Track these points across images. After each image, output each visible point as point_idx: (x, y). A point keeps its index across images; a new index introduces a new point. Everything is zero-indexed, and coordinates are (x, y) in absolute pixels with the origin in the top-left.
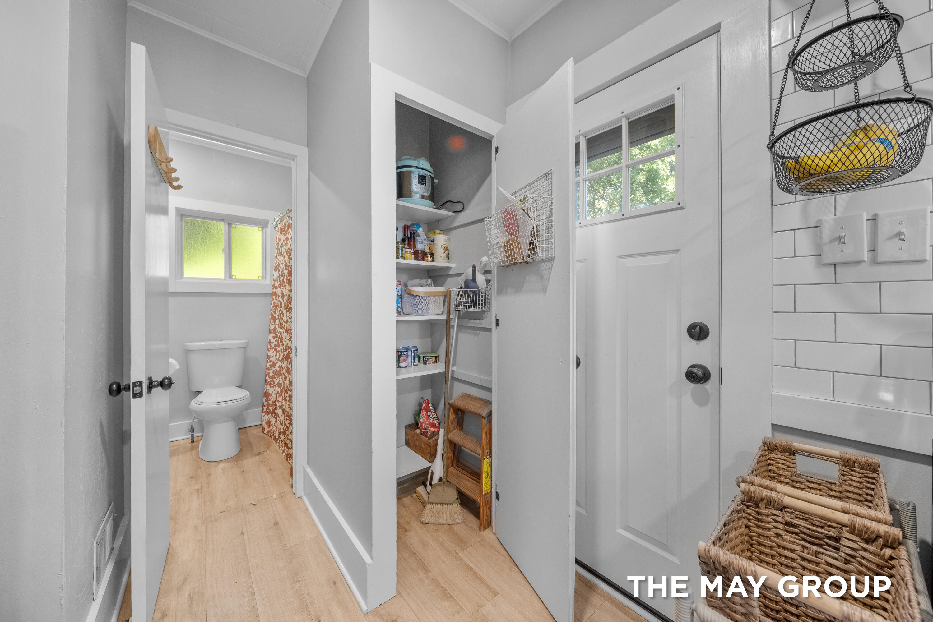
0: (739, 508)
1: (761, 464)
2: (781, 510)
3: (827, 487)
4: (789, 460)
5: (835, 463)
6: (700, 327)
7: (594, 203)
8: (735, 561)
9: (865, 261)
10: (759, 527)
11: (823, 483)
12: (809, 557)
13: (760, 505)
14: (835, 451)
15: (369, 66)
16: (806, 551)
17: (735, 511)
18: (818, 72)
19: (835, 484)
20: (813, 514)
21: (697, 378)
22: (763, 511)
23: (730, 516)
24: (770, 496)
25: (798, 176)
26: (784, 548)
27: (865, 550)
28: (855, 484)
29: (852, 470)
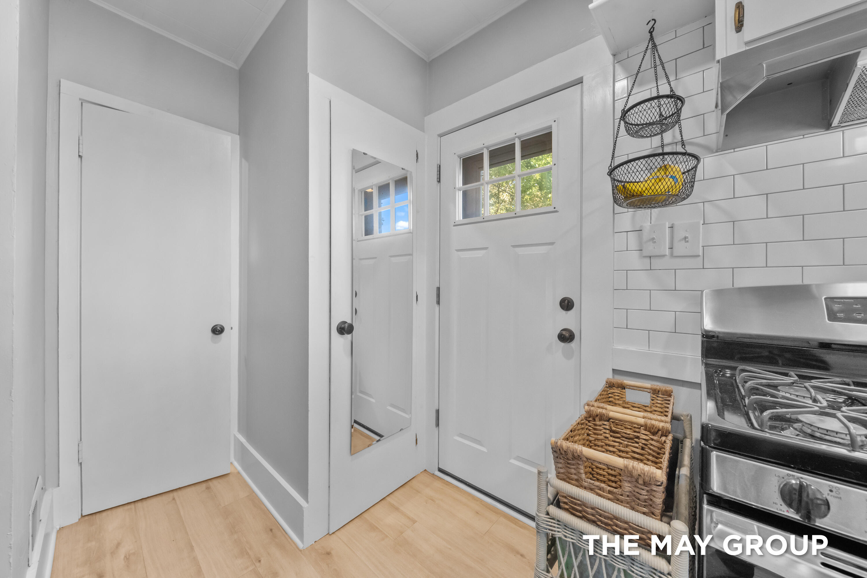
0: (583, 422)
1: (603, 396)
2: (608, 421)
3: (643, 409)
4: (621, 393)
5: (648, 392)
6: (568, 300)
7: (499, 195)
8: (571, 446)
9: (667, 255)
10: (595, 434)
11: (641, 407)
12: (623, 449)
13: (596, 419)
14: (648, 384)
15: (308, 75)
16: (621, 445)
17: (580, 424)
18: (642, 124)
19: (648, 406)
20: (626, 421)
21: (565, 339)
22: (598, 423)
23: (575, 426)
24: (602, 412)
25: (627, 196)
26: (609, 445)
27: (652, 440)
28: (659, 405)
29: (658, 396)
